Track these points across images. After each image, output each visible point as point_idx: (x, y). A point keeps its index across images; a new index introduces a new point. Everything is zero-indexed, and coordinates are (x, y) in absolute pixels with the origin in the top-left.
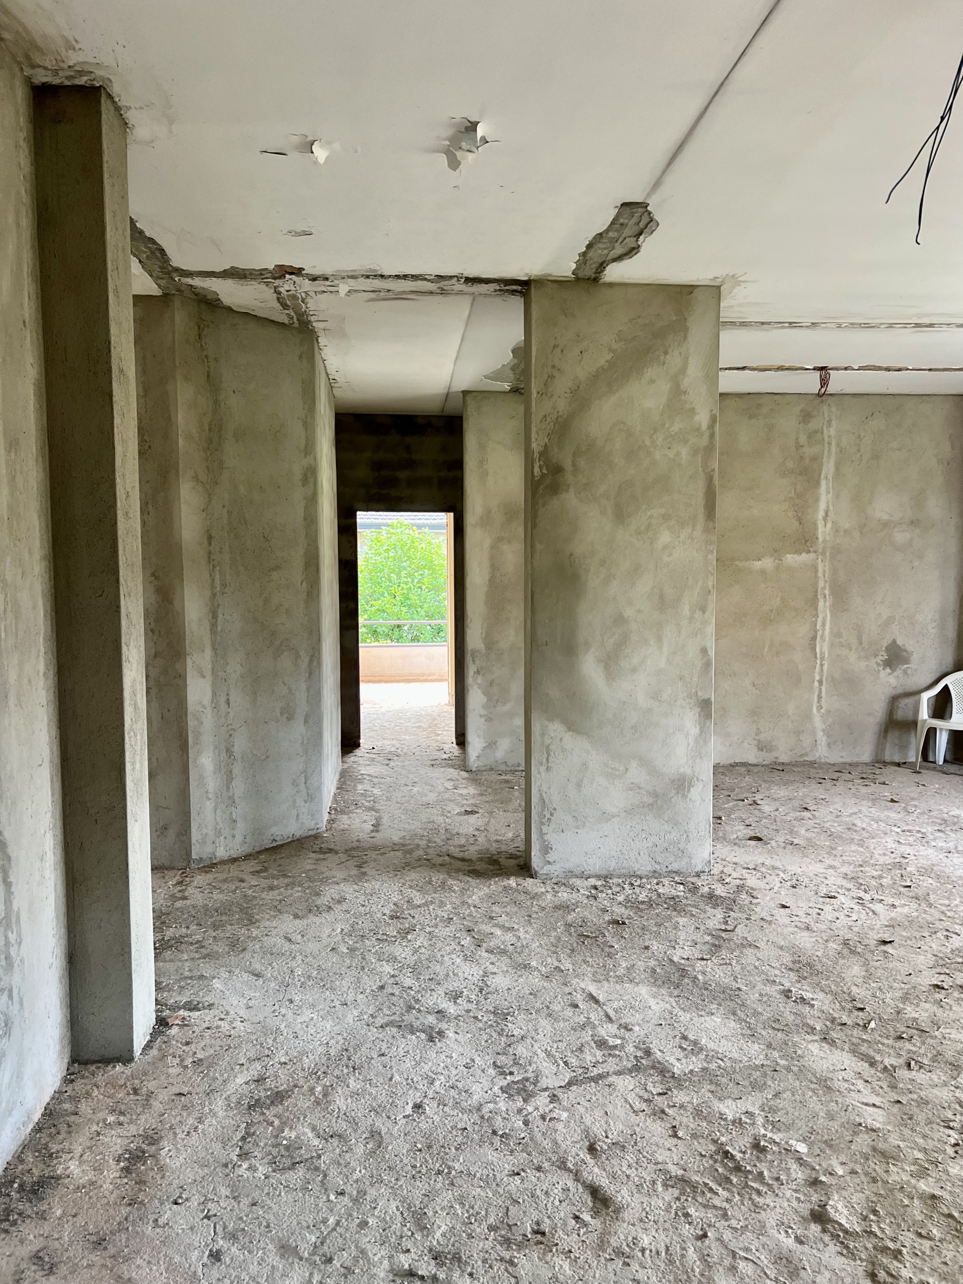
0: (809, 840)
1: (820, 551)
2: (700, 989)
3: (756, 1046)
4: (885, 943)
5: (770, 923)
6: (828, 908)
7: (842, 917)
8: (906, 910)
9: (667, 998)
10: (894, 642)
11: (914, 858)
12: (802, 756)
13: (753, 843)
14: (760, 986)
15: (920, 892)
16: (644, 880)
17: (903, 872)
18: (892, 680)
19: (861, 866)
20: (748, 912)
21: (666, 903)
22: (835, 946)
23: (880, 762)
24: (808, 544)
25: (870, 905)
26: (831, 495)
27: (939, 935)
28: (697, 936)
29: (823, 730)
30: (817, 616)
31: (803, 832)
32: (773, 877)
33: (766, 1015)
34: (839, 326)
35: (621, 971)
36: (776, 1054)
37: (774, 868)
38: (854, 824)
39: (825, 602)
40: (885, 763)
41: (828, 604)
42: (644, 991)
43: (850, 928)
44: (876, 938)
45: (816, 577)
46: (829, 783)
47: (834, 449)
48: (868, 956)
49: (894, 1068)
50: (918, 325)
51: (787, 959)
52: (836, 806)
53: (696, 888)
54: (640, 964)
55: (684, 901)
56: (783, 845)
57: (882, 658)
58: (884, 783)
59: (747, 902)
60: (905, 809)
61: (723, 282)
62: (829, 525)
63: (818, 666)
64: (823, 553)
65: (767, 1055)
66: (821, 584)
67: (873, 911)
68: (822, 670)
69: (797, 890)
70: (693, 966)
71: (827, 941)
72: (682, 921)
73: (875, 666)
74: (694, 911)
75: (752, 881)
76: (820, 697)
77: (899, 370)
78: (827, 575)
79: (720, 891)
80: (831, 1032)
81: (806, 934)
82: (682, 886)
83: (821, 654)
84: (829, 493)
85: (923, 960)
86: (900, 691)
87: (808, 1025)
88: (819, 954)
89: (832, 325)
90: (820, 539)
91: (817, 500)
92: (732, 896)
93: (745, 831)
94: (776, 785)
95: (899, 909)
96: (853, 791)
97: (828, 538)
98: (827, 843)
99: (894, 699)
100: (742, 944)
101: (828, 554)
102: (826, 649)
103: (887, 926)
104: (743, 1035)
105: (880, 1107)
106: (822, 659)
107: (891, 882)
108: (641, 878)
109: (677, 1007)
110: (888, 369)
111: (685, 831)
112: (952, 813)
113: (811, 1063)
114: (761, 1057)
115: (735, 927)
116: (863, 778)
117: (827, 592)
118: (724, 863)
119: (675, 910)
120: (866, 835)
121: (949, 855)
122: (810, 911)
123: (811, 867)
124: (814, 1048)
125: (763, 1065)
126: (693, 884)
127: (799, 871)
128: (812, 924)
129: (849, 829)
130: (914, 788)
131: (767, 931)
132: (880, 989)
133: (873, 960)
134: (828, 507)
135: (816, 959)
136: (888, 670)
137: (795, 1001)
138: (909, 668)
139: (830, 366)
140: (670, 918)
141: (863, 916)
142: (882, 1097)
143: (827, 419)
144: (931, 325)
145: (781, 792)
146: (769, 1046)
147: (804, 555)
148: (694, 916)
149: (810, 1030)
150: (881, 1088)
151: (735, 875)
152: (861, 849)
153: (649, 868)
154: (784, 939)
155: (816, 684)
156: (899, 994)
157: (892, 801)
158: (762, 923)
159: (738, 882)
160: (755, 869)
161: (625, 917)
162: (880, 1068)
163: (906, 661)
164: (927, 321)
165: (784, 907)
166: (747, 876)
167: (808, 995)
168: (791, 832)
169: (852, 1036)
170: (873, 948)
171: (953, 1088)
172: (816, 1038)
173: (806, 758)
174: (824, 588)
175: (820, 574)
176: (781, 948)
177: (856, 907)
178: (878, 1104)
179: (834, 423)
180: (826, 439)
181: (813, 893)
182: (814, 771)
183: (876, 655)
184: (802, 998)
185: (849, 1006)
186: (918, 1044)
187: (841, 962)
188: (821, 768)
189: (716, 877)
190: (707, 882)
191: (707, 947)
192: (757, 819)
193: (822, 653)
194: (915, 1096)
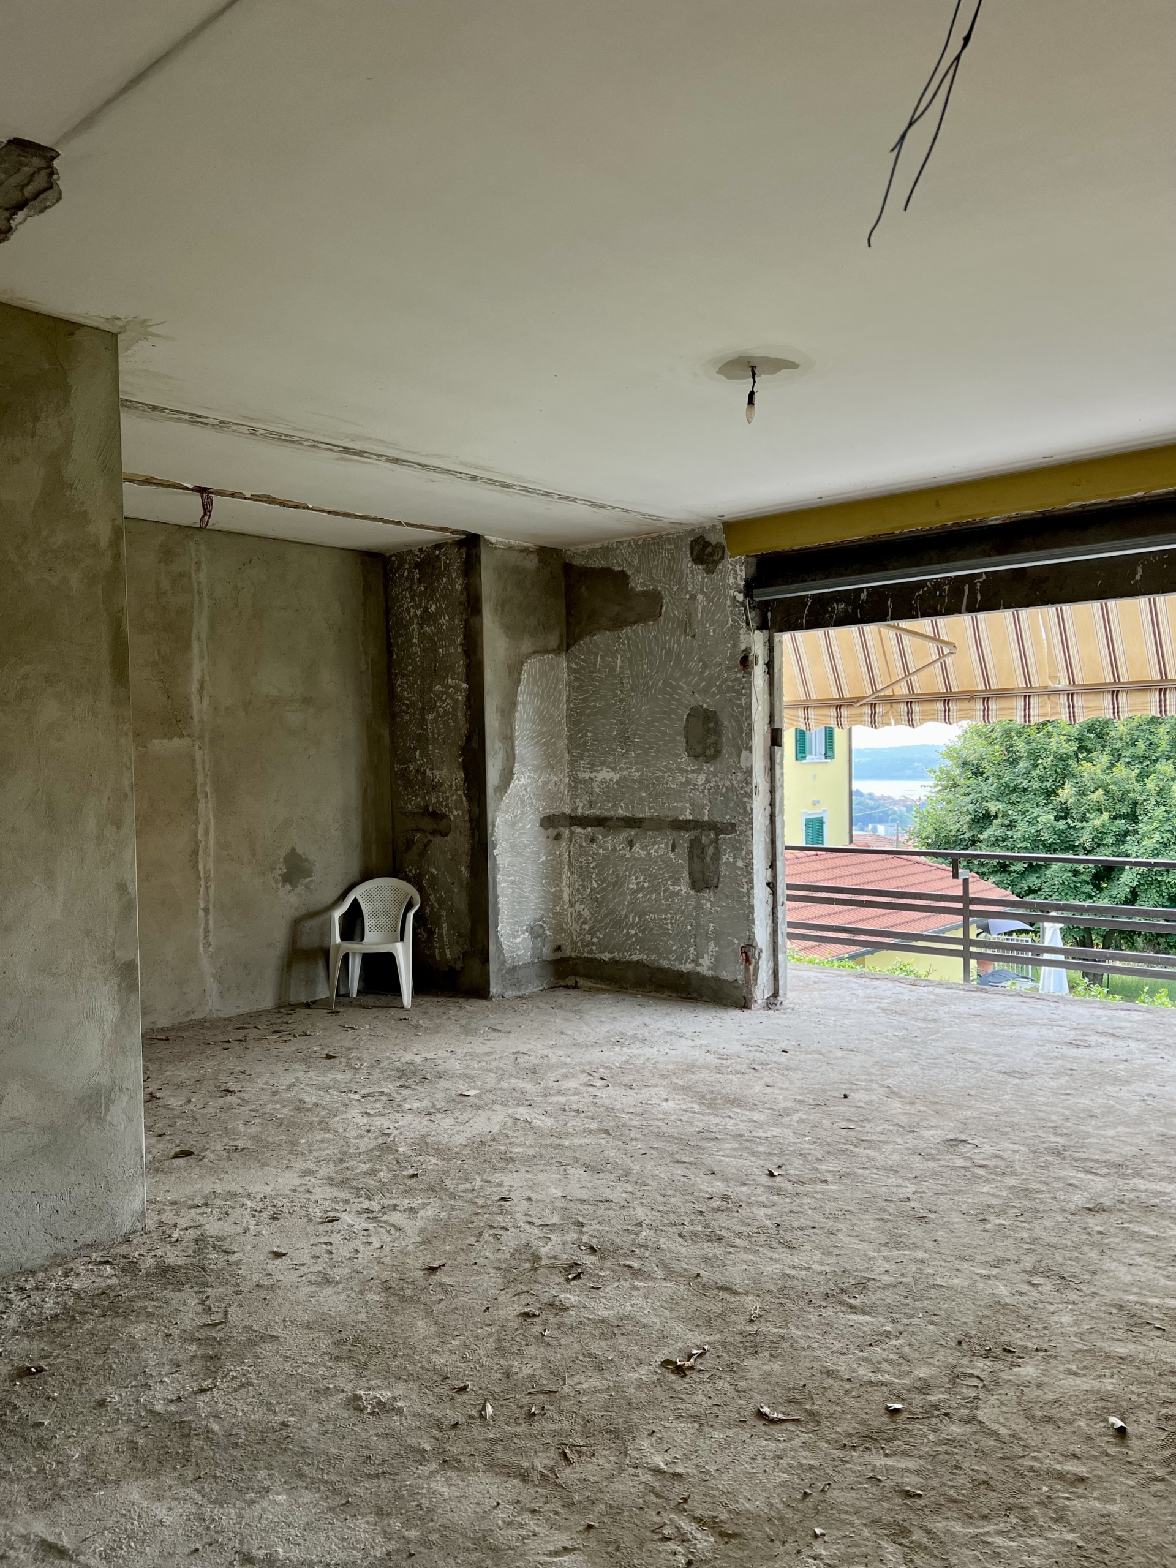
0: (255, 1138)
1: (197, 735)
2: (225, 1449)
3: (361, 1521)
4: (433, 1270)
5: (272, 1288)
6: (336, 1239)
7: (361, 1248)
8: (429, 1212)
9: (182, 1492)
10: (293, 850)
11: (396, 1132)
12: (187, 1014)
13: (181, 1162)
14: (312, 1407)
15: (431, 1179)
16: (41, 1276)
17: (396, 1156)
18: (294, 899)
19: (341, 1160)
20: (234, 1281)
21: (95, 1306)
22: (376, 1298)
23: (285, 1006)
24: (181, 725)
25: (385, 1218)
26: (205, 662)
27: (486, 1235)
28: (174, 1351)
29: (214, 976)
30: (197, 822)
31: (242, 1128)
32: (239, 1210)
33: (348, 1456)
34: (253, 432)
35: (76, 1469)
36: (396, 1524)
37: (233, 1195)
38: (301, 1101)
39: (207, 802)
40: (293, 1007)
41: (210, 805)
42: (134, 1492)
43: (379, 1261)
44: (418, 1266)
45: (194, 769)
46: (238, 1048)
47: (206, 600)
48: (424, 1298)
49: (552, 1469)
50: (347, 450)
51: (325, 1343)
52: (265, 1079)
53: (133, 1263)
54: (105, 1441)
55: (125, 1293)
56: (225, 1154)
57: (280, 872)
58: (306, 1035)
59: (222, 1264)
60: (348, 1065)
61: (124, 329)
62: (206, 700)
63: (202, 889)
64: (201, 738)
65: (385, 1532)
66: (200, 779)
67: (393, 1225)
68: (208, 893)
69: (282, 1222)
70: (193, 1409)
71: (361, 1292)
72: (137, 1331)
73: (273, 882)
74: (150, 1306)
75: (213, 1227)
76: (207, 931)
77: (296, 507)
78: (207, 768)
79: (173, 1257)
80: (447, 1447)
81: (329, 1291)
82: (108, 1267)
83: (205, 874)
84: (203, 657)
85: (490, 1281)
86: (302, 911)
87: (410, 1448)
88: (363, 1316)
89: (245, 430)
90: (196, 719)
91: (189, 667)
92: (195, 1260)
93: (160, 1146)
94: (170, 1062)
95: (422, 1213)
96: (274, 1052)
97: (205, 718)
98: (283, 1137)
99: (296, 924)
100: (249, 1339)
101: (206, 739)
102: (211, 866)
103: (421, 1243)
104: (331, 1509)
105: (575, 1549)
106: (207, 880)
107: (390, 1175)
108: (33, 1273)
109: (205, 1502)
110: (283, 504)
111: (104, 1176)
112: (403, 1060)
113: (449, 1515)
114: (379, 1539)
115: (226, 1313)
116: (276, 1032)
117: (208, 789)
118: (157, 1206)
119: (117, 1314)
120: (323, 1113)
121: (433, 1118)
122: (317, 1251)
123: (281, 1181)
124: (438, 1484)
125: (388, 1554)
126: (124, 1257)
127: (268, 1190)
128: (329, 1271)
129: (298, 1109)
130: (344, 1035)
131: (275, 1303)
132: (467, 1347)
133: (434, 1303)
134: (203, 677)
135: (363, 1327)
136: (288, 887)
137: (373, 1413)
138: (311, 881)
139: (215, 488)
140: (114, 1332)
141: (385, 1237)
142: (567, 1529)
143: (195, 560)
144: (360, 453)
145: (183, 1074)
146: (380, 1512)
147: (175, 739)
148: (151, 1315)
149: (419, 1457)
150: (557, 1513)
151: (183, 1223)
152: (328, 1136)
153: (48, 1251)
154: (305, 1310)
155: (201, 913)
156: (491, 1344)
157: (329, 1057)
158: (263, 1293)
159: (192, 1234)
160: (206, 1205)
161: (35, 1355)
162: (536, 1477)
163: (308, 873)
164: (358, 446)
165: (278, 1255)
166: (201, 1220)
167: (385, 1395)
168: (227, 1132)
169: (474, 1440)
170: (424, 1284)
171: (632, 1471)
172: (434, 1466)
173: (193, 1017)
174: (204, 785)
175: (199, 766)
176: (308, 1327)
177: (371, 1226)
178: (569, 1544)
179: (204, 566)
180: (195, 587)
181: (305, 1220)
182: (209, 1033)
183: (273, 869)
184: (380, 1403)
185: (444, 1391)
186: (556, 1417)
187: (398, 1319)
188: (217, 1027)
189: (155, 1235)
190: (146, 1247)
191: (197, 1366)
192: (168, 1122)
193: (206, 872)
194: (601, 1507)
